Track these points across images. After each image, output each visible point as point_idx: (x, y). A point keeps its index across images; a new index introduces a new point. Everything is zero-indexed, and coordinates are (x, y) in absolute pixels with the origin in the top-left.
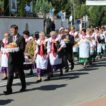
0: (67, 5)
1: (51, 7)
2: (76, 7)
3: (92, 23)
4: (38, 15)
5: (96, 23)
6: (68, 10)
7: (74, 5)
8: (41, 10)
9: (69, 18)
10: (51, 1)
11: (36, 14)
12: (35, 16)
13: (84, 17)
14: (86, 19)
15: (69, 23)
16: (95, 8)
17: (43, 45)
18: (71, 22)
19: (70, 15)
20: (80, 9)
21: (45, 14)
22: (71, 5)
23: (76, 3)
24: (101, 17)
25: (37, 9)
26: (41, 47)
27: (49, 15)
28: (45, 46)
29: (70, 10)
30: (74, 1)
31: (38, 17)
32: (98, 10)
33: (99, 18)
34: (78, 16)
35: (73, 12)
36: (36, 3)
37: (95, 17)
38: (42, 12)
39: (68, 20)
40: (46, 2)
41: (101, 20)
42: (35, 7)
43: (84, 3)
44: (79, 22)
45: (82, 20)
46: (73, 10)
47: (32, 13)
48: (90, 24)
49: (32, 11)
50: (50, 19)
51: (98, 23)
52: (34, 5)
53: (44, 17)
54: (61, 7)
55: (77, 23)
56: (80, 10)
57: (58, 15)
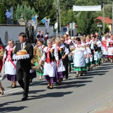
0: (51, 11)
1: (34, 13)
2: (62, 13)
3: (80, 31)
4: (19, 22)
5: (85, 30)
6: (53, 16)
7: (60, 10)
8: (22, 16)
9: (54, 25)
10: (33, 7)
11: (17, 21)
12: (16, 23)
13: (71, 24)
14: (73, 26)
15: (54, 31)
16: (83, 14)
17: (50, 52)
18: (56, 29)
19: (55, 22)
20: (67, 15)
21: (27, 21)
22: (56, 11)
23: (62, 9)
24: (90, 24)
25: (18, 15)
26: (48, 55)
27: (32, 22)
28: (52, 53)
29: (55, 17)
30: (59, 7)
31: (20, 24)
32: (86, 16)
33: (87, 25)
34: (64, 23)
35: (58, 19)
36: (17, 9)
37: (83, 25)
38: (24, 19)
39: (53, 27)
40: (28, 8)
41: (90, 28)
42: (15, 13)
43: (71, 9)
44: (65, 30)
45: (69, 27)
46: (58, 16)
47: (12, 20)
48: (78, 32)
49: (12, 18)
50: (33, 27)
51: (87, 31)
52: (14, 11)
53: (26, 24)
54: (45, 13)
55: (64, 31)
56: (66, 17)
57: (41, 22)
